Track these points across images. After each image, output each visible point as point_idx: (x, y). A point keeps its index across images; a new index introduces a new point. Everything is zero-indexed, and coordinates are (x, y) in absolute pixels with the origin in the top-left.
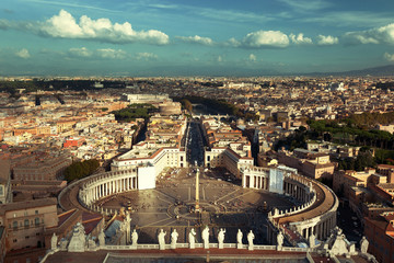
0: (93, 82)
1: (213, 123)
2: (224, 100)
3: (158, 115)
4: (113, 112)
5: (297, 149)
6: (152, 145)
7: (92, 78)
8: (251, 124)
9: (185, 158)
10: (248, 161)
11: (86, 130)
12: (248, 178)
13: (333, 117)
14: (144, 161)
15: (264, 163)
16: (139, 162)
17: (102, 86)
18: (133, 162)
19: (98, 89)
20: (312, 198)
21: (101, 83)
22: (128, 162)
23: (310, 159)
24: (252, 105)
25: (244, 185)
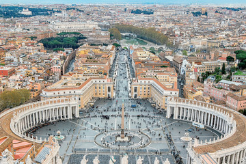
0: (21, 8)
2: (154, 29)
3: (86, 45)
4: (42, 41)
5: (223, 81)
6: (81, 76)
9: (112, 89)
10: (173, 93)
11: (16, 60)
12: (172, 109)
15: (189, 95)
16: (67, 92)
17: (30, 13)
18: (62, 93)
21: (30, 10)
22: (56, 93)
23: (234, 90)
24: (181, 34)
25: (168, 115)
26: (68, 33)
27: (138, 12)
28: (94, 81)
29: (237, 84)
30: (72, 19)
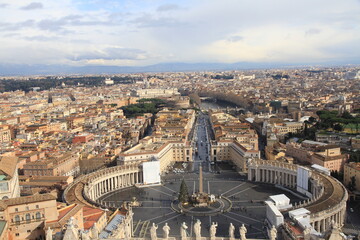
1: (221, 116)
3: (166, 110)
4: (122, 108)
5: (306, 141)
6: (158, 140)
7: (104, 75)
8: (261, 116)
9: (191, 152)
10: (255, 154)
11: (95, 126)
12: (254, 171)
13: (348, 107)
14: (150, 156)
15: (271, 156)
16: (144, 157)
17: (112, 82)
18: (139, 157)
19: (109, 85)
20: (319, 191)
22: (134, 157)
23: (319, 151)
24: (262, 97)
25: (250, 178)
26: (148, 100)
27: (218, 77)
28: (171, 144)
29: (322, 144)
30: (153, 86)
